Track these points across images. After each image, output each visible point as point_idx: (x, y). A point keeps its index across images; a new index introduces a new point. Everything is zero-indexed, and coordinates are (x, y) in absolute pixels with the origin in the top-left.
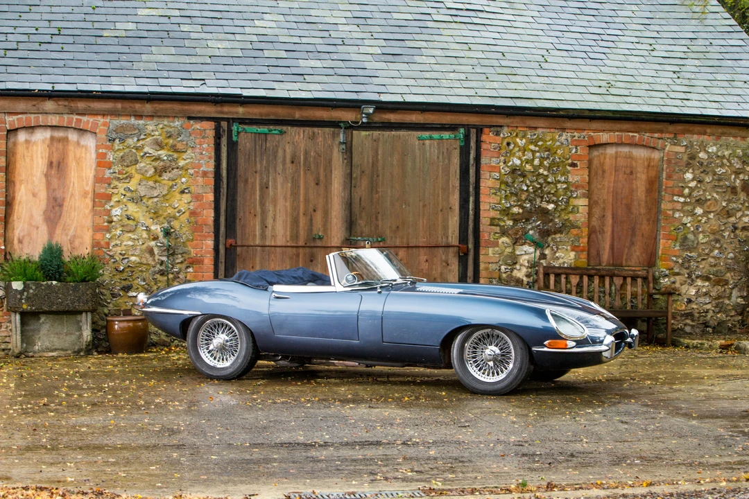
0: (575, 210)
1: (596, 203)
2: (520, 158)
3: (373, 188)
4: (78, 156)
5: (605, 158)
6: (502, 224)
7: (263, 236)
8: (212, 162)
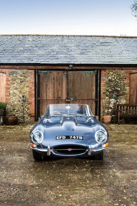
0: (126, 90)
1: (132, 88)
2: (111, 77)
3: (73, 85)
4: (3, 79)
5: (134, 77)
6: (106, 94)
7: (46, 97)
8: (34, 80)
